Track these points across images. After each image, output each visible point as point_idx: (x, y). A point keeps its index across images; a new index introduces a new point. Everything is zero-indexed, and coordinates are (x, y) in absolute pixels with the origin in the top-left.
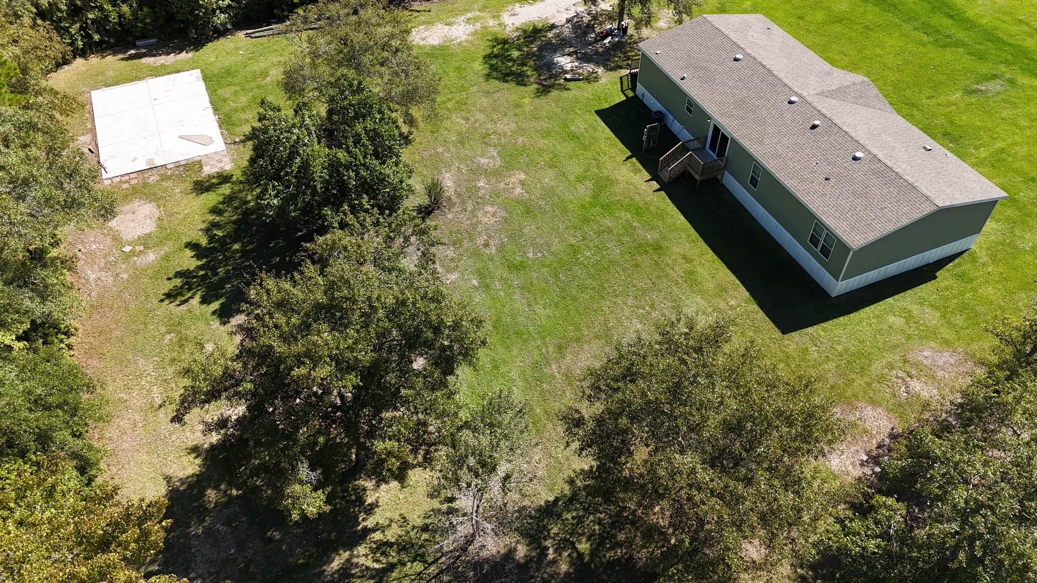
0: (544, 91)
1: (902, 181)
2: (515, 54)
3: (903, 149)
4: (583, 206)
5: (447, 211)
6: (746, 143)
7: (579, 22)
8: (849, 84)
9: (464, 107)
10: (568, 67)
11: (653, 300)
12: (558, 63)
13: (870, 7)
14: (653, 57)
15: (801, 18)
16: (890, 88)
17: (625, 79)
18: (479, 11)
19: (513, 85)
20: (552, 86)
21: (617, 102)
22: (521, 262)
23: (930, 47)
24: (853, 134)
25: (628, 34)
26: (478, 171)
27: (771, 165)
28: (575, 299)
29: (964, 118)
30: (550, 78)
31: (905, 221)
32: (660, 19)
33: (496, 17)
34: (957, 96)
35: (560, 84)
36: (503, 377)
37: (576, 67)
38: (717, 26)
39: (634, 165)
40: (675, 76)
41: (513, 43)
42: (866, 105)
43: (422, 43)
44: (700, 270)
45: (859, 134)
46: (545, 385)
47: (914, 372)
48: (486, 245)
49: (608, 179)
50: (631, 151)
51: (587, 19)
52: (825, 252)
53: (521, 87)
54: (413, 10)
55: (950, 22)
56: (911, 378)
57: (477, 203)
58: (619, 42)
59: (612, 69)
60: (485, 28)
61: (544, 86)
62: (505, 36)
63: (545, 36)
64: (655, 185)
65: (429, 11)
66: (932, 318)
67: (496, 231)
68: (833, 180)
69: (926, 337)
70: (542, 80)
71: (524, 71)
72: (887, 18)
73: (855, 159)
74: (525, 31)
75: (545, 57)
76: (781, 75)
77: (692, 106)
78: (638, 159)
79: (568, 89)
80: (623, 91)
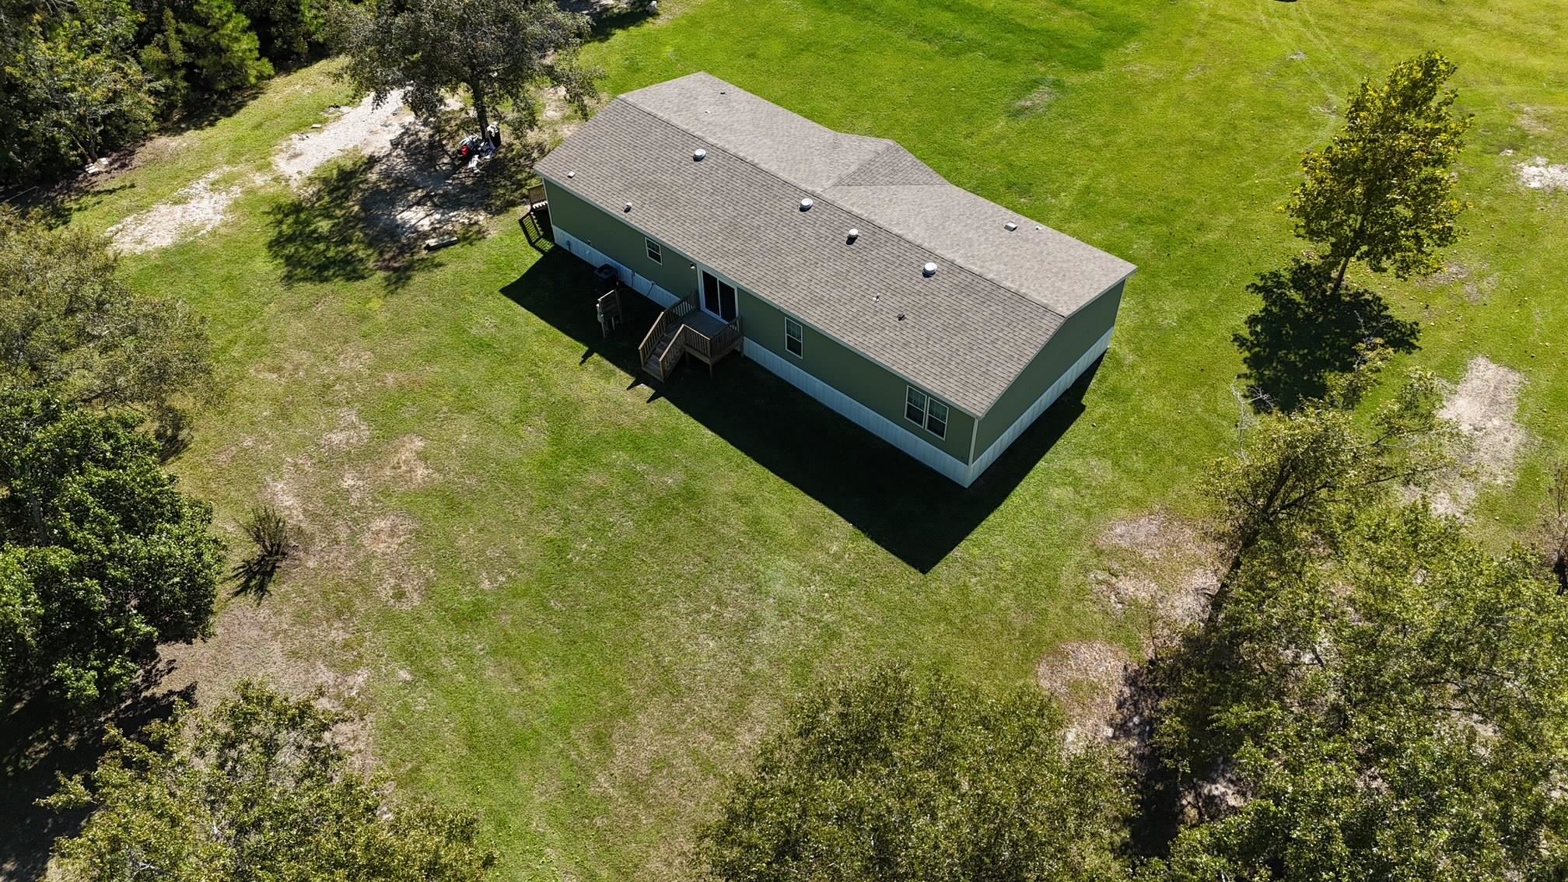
0: (399, 279)
1: (1002, 291)
2: (324, 226)
3: (982, 239)
4: (543, 463)
5: (302, 554)
6: (763, 293)
7: (413, 142)
8: (872, 156)
9: (265, 348)
10: (425, 225)
11: (717, 590)
12: (405, 223)
13: (839, 18)
14: (567, 184)
15: (751, 56)
16: (911, 135)
17: (527, 222)
18: (228, 163)
19: (339, 282)
20: (410, 267)
21: (530, 266)
22: (475, 605)
23: (938, 59)
24: (910, 237)
25: (503, 143)
26: (332, 461)
27: (814, 317)
28: (591, 637)
29: (1022, 155)
30: (402, 252)
31: (1031, 353)
32: (544, 106)
33: (265, 167)
34: (1000, 125)
35: (423, 260)
36: (521, 837)
37: (439, 222)
38: (648, 109)
39: (598, 365)
40: (613, 206)
41: (312, 206)
42: (906, 182)
43: (139, 249)
44: (765, 510)
45: (917, 233)
46: (598, 822)
47: (1116, 566)
48: (400, 595)
49: (566, 403)
50: (586, 345)
51: (425, 133)
52: (936, 427)
53: (357, 283)
54: (99, 192)
55: (948, 15)
56: (1117, 576)
57: (354, 520)
58: (493, 160)
59: (499, 211)
60: (251, 192)
61: (395, 270)
62: (294, 198)
63: (366, 181)
64: (646, 390)
65: (133, 186)
66: (1101, 471)
67: (409, 562)
68: (910, 317)
69: (1109, 505)
70: (389, 260)
71: (350, 254)
72: (867, 29)
73: (927, 274)
74: (325, 181)
75: (378, 218)
76: (773, 168)
77: (656, 250)
78: (602, 355)
79: (440, 265)
80: (532, 244)
